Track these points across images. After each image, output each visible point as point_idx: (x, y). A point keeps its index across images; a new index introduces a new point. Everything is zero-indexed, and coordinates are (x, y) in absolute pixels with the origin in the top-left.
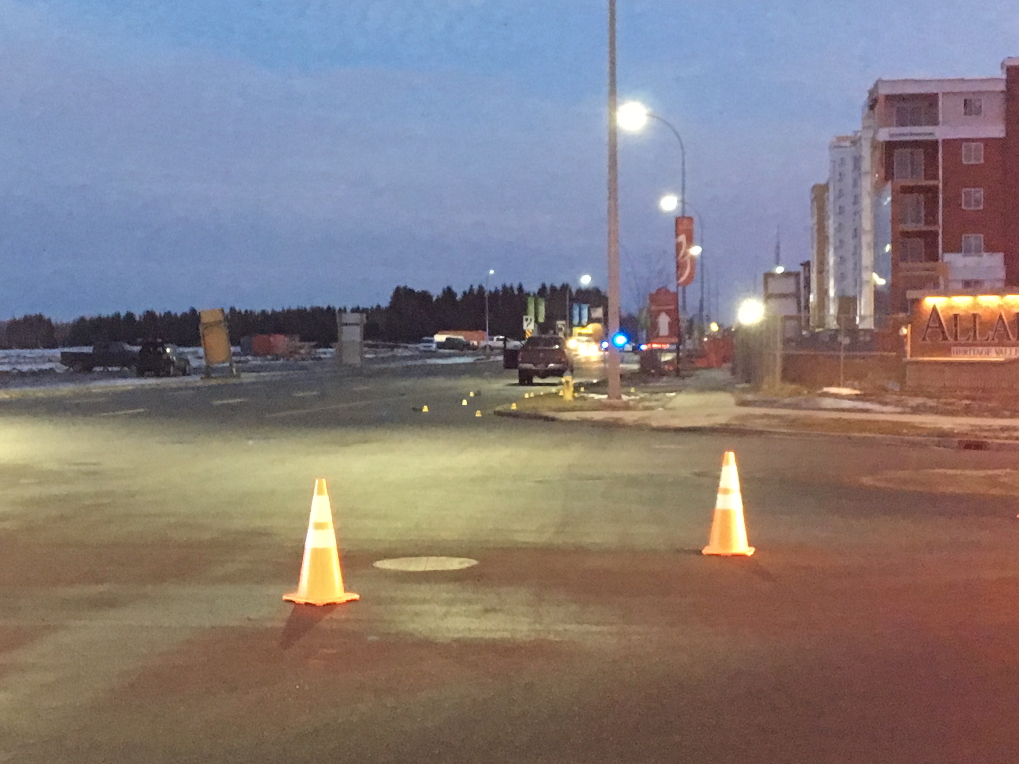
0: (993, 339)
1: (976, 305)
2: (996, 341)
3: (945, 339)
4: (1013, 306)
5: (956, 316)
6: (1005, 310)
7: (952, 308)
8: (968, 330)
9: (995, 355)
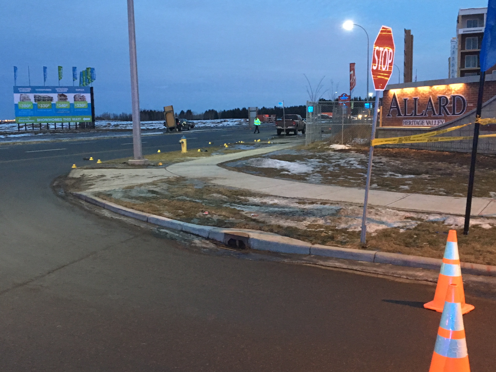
0: (425, 115)
1: (417, 93)
2: (427, 116)
3: (400, 115)
4: (437, 93)
5: (405, 100)
6: (433, 96)
7: (404, 95)
8: (412, 109)
9: (426, 125)
